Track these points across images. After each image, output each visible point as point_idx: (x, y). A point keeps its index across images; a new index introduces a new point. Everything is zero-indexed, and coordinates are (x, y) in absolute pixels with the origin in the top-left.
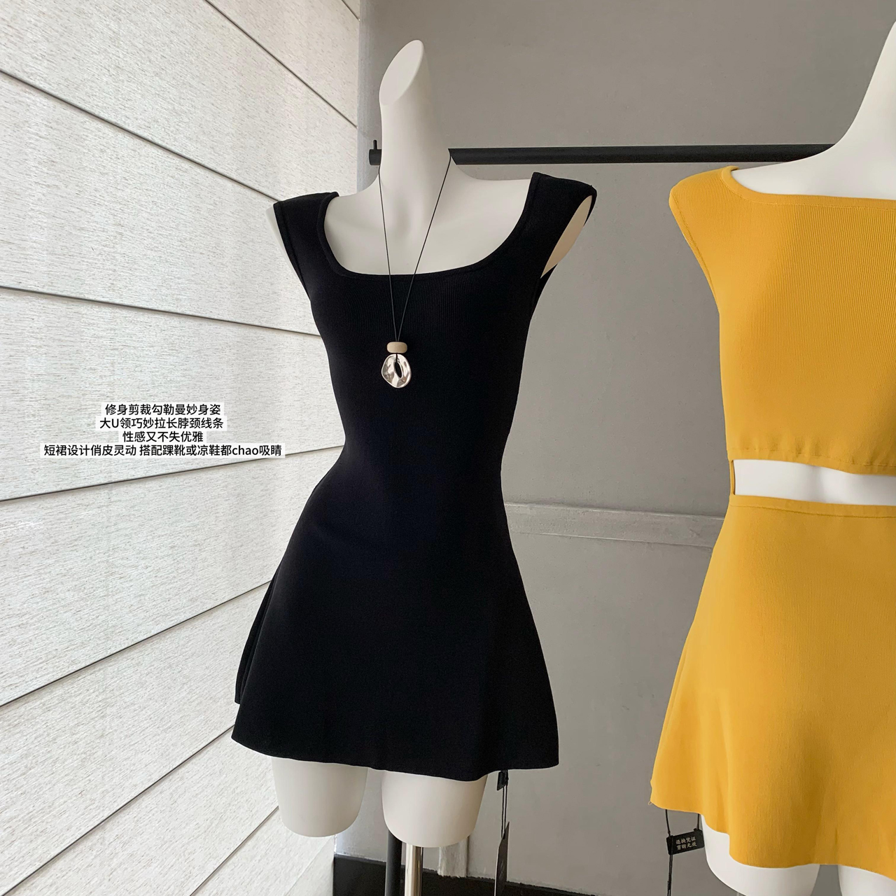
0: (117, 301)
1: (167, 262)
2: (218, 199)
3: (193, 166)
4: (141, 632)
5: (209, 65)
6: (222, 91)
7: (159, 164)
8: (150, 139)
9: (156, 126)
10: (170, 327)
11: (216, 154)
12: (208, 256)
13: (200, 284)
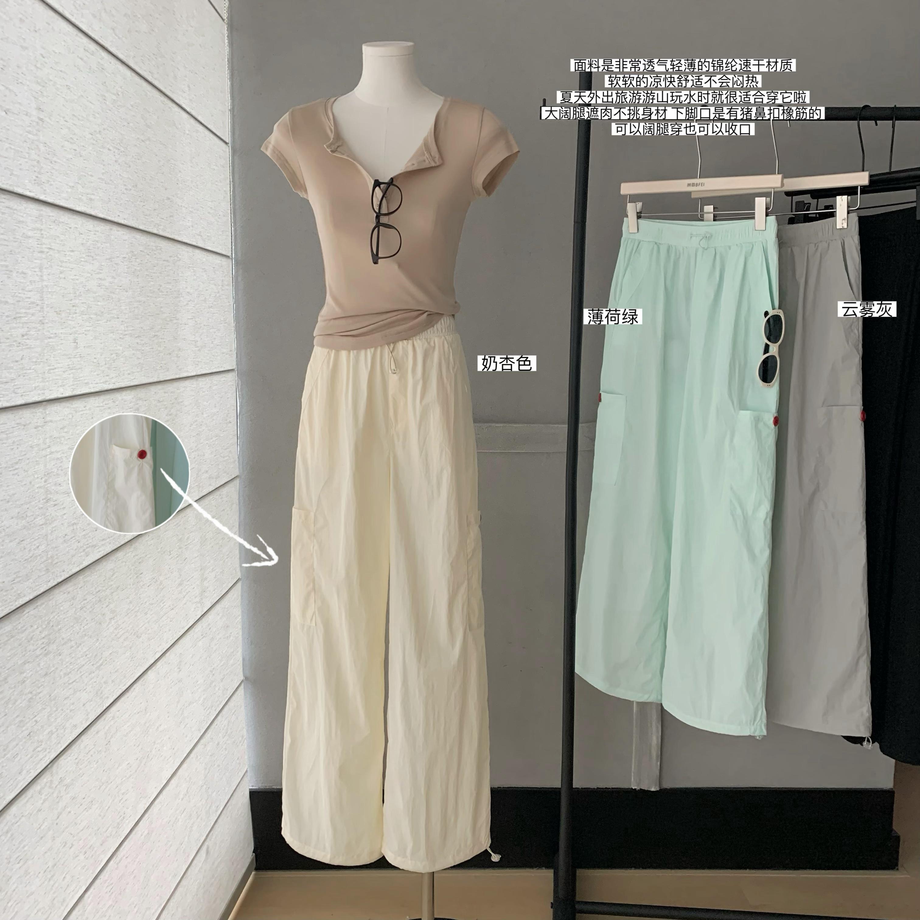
0: (42, 198)
1: (81, 156)
2: (120, 89)
4: (74, 564)
10: (86, 231)
11: (117, 38)
12: (114, 152)
13: (109, 184)
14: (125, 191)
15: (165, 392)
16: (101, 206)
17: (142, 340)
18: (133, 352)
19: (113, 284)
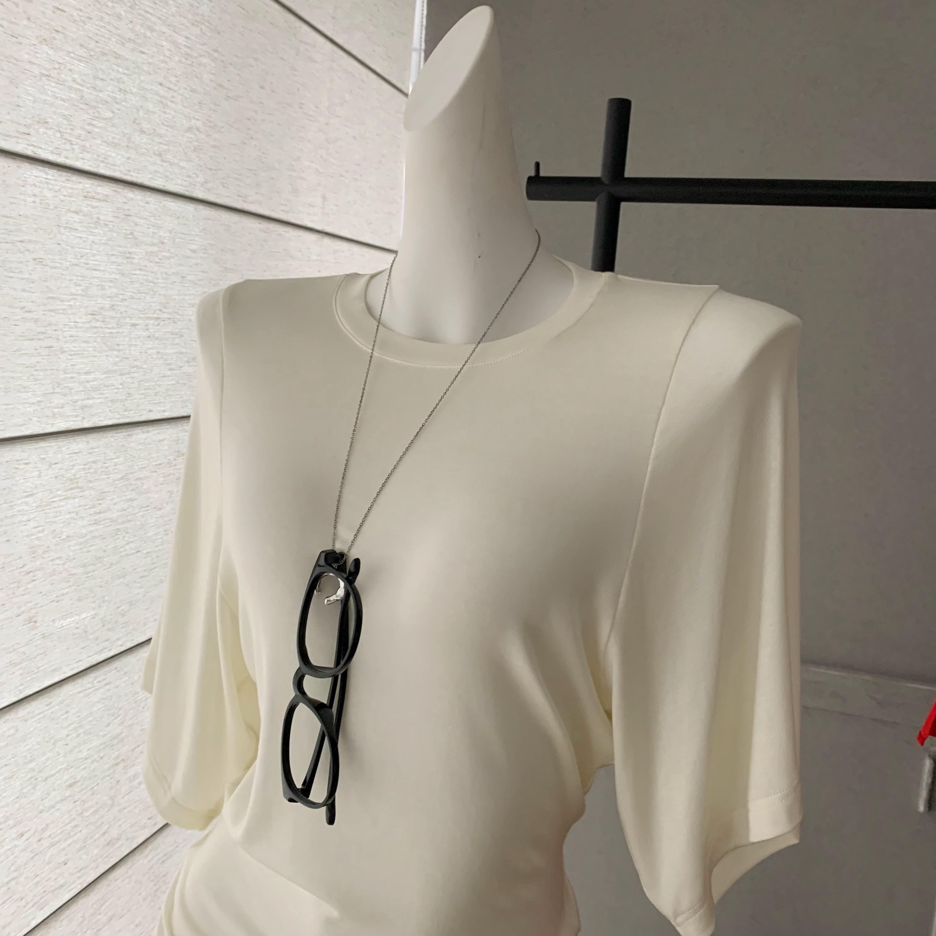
1: (63, 352)
2: (168, 234)
3: (119, 188)
5: (154, 19)
6: (180, 61)
7: (49, 194)
8: (29, 152)
9: (42, 130)
10: (67, 456)
11: (165, 164)
12: (146, 326)
13: (128, 373)
14: (169, 373)
16: (108, 410)
19: (130, 510)
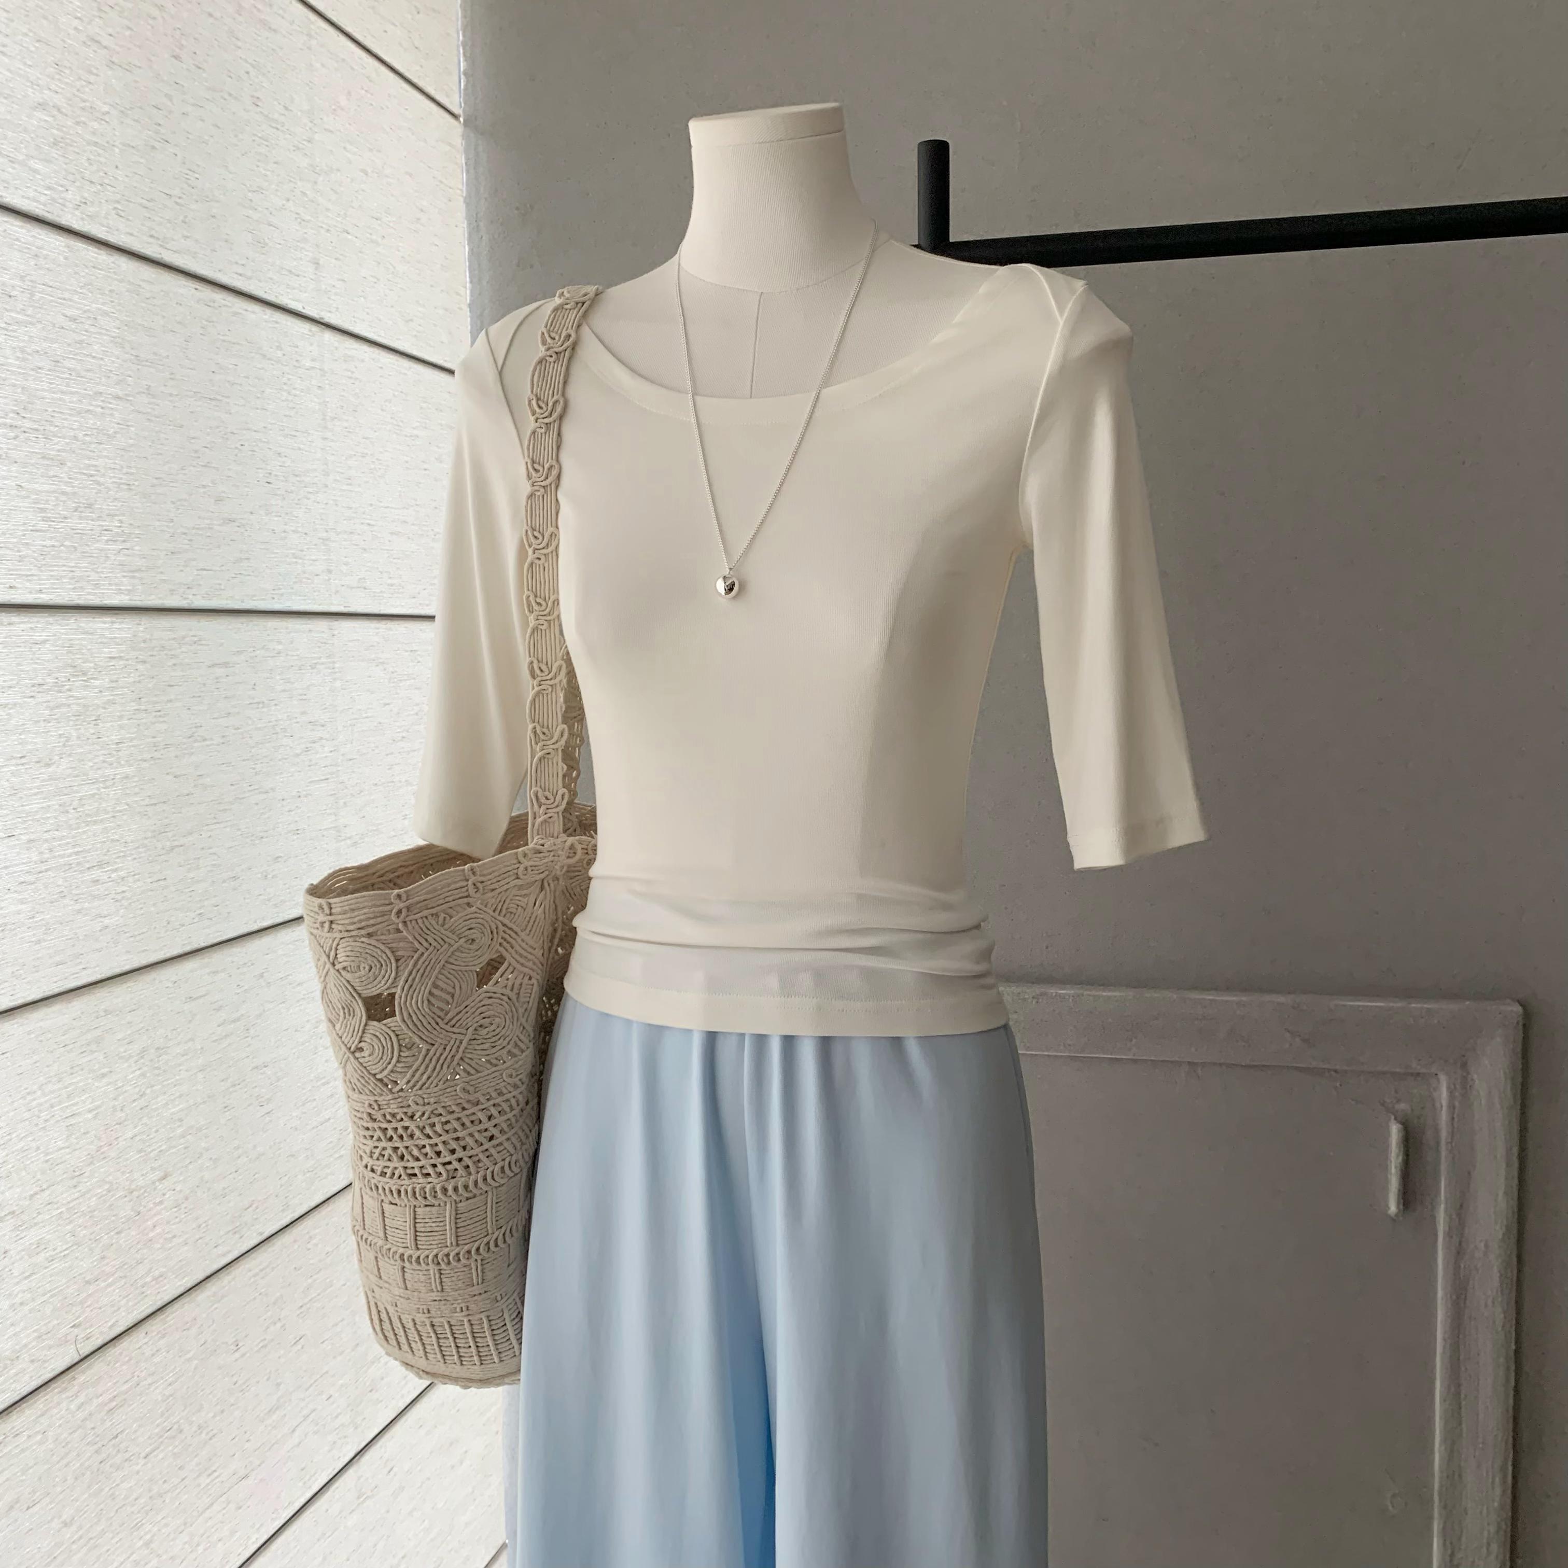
15: (215, 973)
17: (116, 870)
18: (77, 907)
